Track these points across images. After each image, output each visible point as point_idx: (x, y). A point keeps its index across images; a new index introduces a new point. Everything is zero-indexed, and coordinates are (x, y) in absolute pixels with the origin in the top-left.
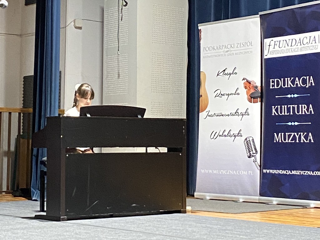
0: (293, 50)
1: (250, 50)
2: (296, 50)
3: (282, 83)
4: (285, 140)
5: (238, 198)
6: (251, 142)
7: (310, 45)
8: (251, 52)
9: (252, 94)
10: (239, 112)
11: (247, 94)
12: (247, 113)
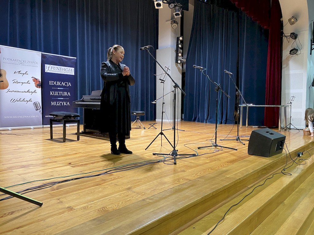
0: (61, 72)
3: (55, 83)
4: (57, 104)
6: (38, 104)
8: (37, 67)
10: (30, 91)
12: (35, 92)
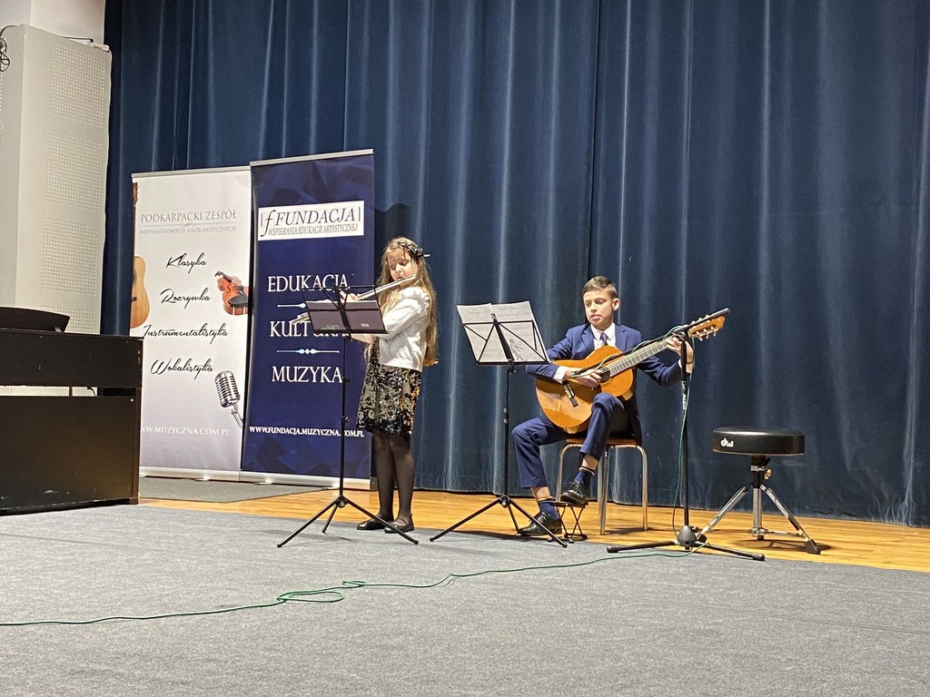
0: (311, 229)
1: (231, 225)
2: (317, 230)
3: (288, 283)
4: (292, 378)
5: (202, 474)
6: (229, 381)
7: (343, 222)
8: (234, 228)
9: (233, 299)
10: (209, 329)
11: (224, 299)
12: (222, 332)
